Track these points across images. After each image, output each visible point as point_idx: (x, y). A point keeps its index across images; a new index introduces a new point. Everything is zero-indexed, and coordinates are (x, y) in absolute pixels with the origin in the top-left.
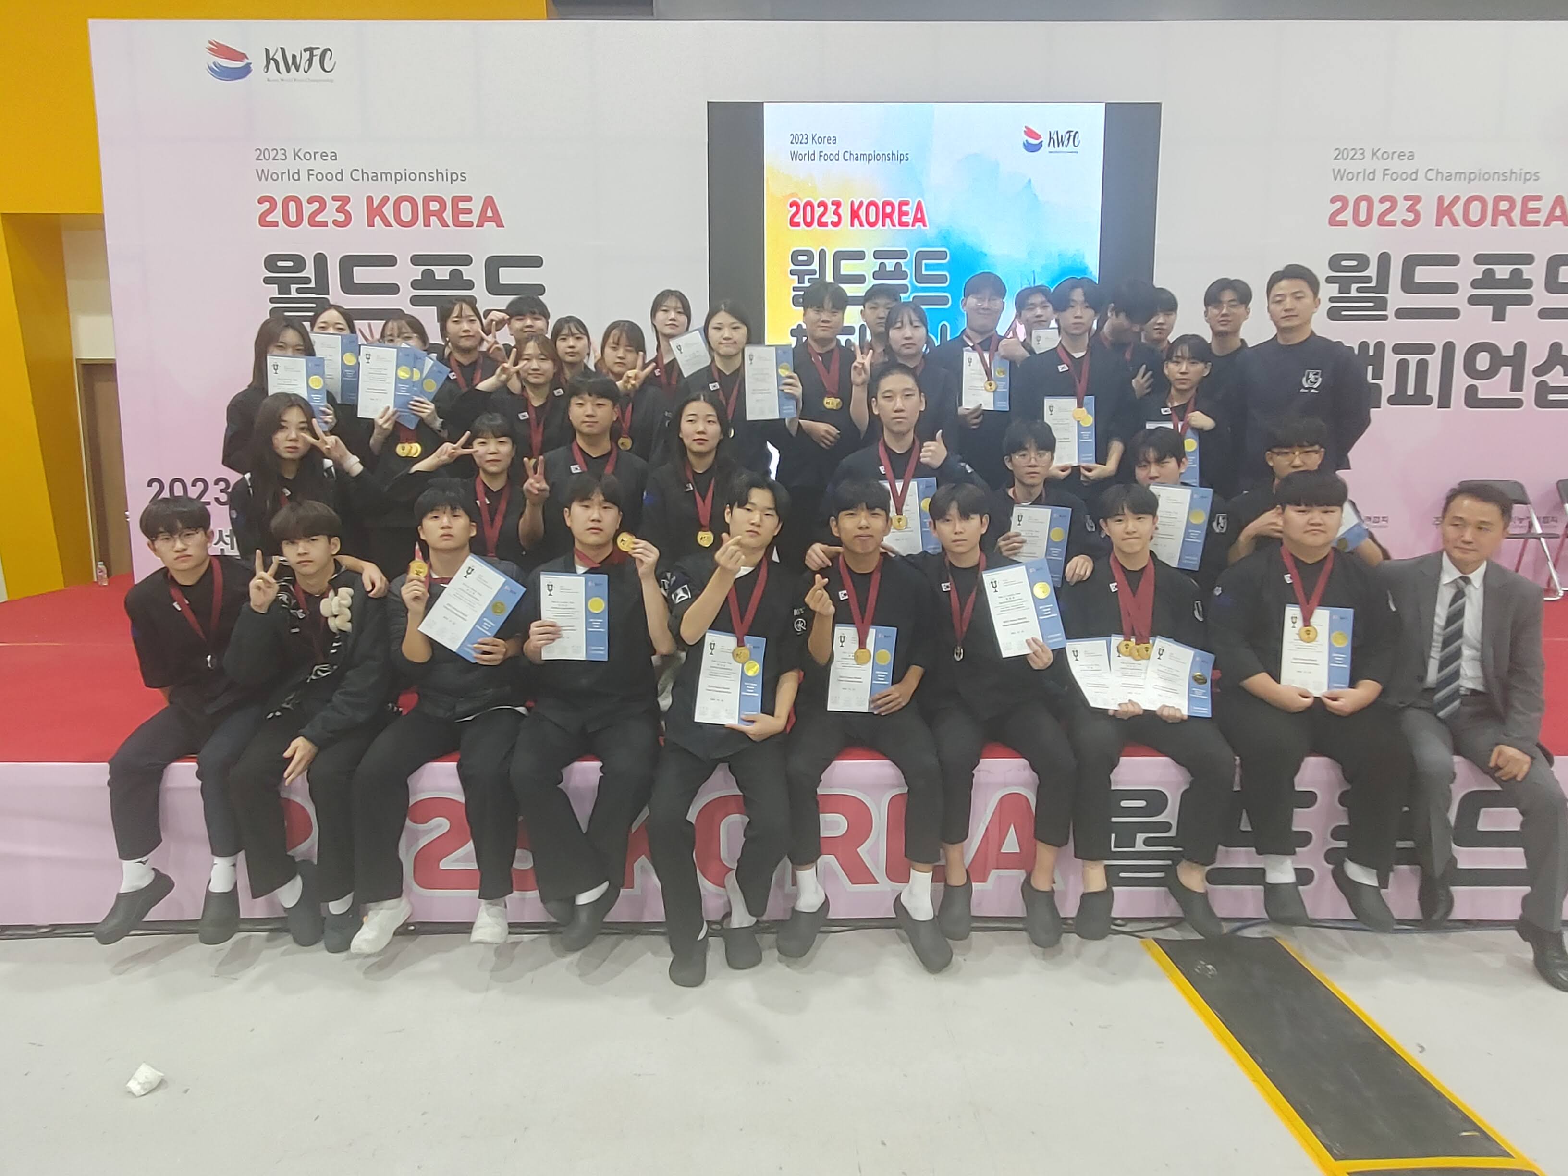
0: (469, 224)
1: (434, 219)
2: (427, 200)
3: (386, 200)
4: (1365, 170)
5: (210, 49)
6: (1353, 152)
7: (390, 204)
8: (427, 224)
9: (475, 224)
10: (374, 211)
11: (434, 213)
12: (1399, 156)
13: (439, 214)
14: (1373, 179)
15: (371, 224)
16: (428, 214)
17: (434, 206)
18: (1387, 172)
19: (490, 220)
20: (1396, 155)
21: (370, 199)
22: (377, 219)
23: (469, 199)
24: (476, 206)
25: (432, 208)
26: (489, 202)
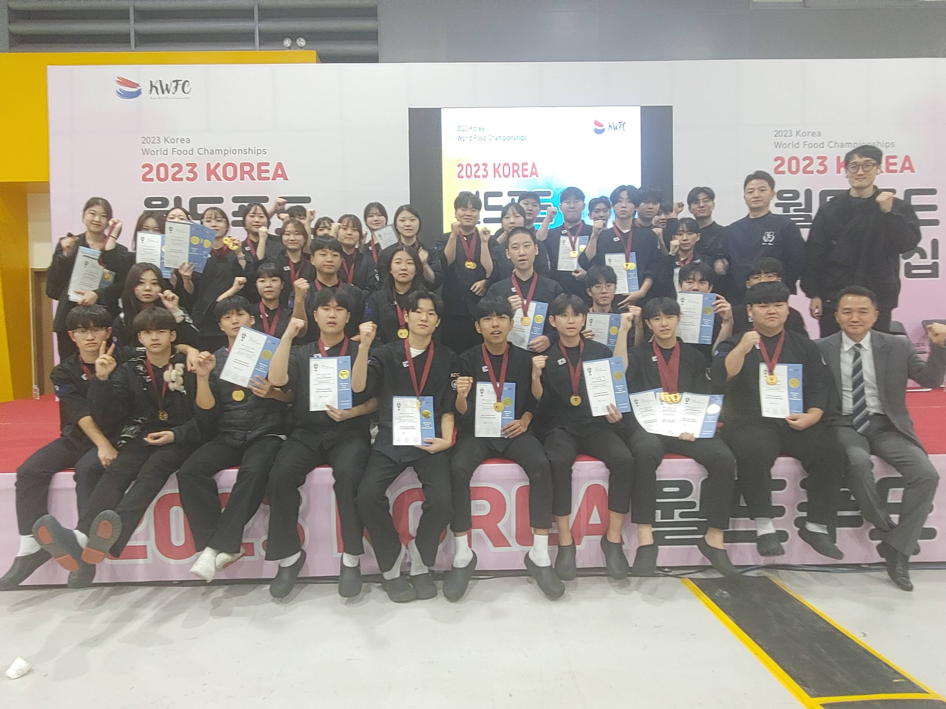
0: (267, 179)
1: (246, 176)
2: (243, 165)
3: (218, 165)
4: (793, 142)
5: (118, 81)
6: (785, 132)
7: (220, 168)
8: (242, 179)
9: (271, 178)
10: (211, 172)
11: (247, 173)
12: (812, 134)
13: (249, 173)
14: (798, 147)
15: (209, 179)
16: (243, 173)
17: (247, 168)
18: (806, 143)
19: (280, 176)
20: (810, 134)
21: (209, 165)
22: (213, 176)
23: (267, 164)
24: (272, 169)
25: (245, 170)
26: (279, 166)
